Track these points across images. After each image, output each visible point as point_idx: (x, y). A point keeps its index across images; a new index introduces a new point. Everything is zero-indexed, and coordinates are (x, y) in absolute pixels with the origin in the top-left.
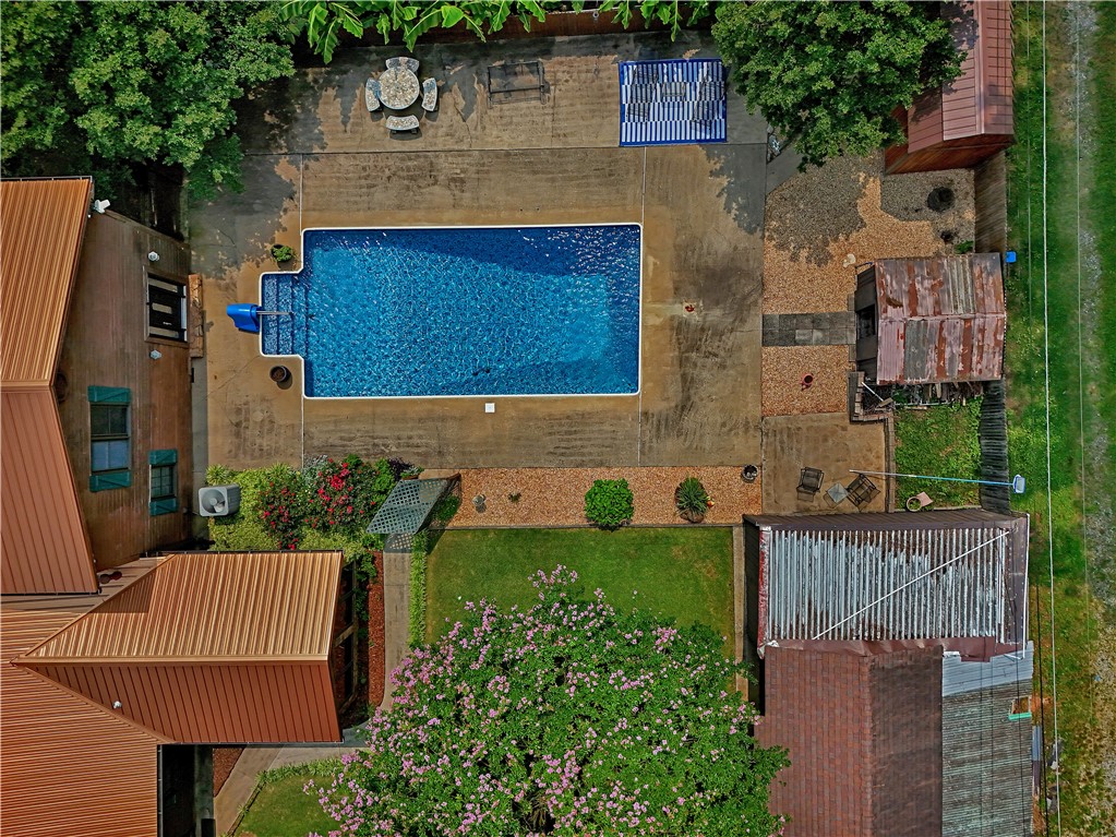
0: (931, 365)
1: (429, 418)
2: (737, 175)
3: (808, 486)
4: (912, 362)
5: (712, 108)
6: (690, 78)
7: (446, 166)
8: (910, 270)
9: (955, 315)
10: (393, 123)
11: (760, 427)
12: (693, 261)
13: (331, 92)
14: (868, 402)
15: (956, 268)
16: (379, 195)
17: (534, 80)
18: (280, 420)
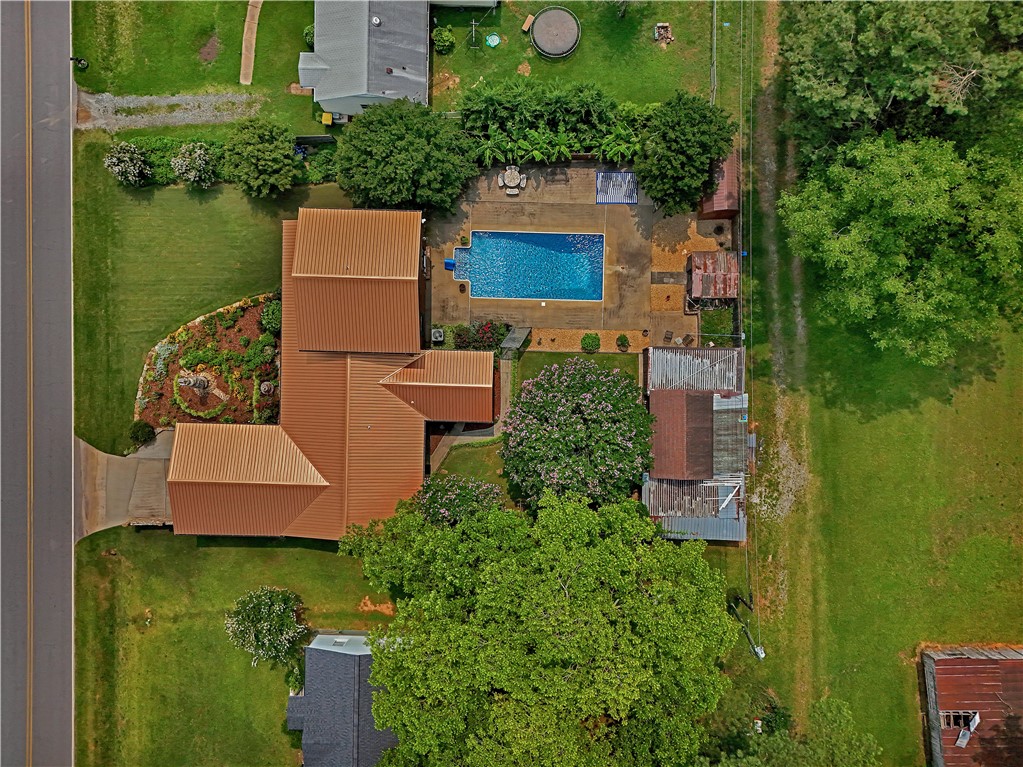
0: (712, 291)
1: (520, 307)
2: (642, 218)
3: (668, 338)
4: (705, 290)
5: (632, 191)
6: (624, 179)
7: (528, 209)
8: (705, 256)
9: (720, 273)
10: (509, 191)
11: (650, 315)
12: (624, 249)
13: (484, 178)
14: (691, 306)
15: (721, 256)
16: (502, 219)
17: (563, 177)
18: (461, 306)
